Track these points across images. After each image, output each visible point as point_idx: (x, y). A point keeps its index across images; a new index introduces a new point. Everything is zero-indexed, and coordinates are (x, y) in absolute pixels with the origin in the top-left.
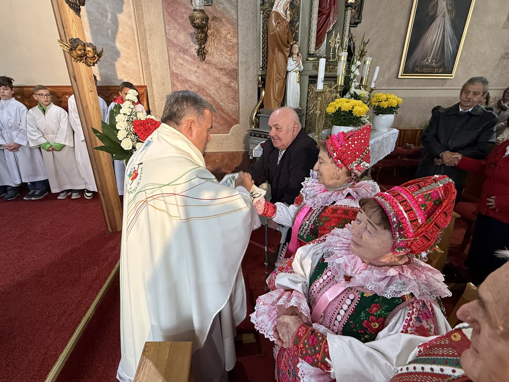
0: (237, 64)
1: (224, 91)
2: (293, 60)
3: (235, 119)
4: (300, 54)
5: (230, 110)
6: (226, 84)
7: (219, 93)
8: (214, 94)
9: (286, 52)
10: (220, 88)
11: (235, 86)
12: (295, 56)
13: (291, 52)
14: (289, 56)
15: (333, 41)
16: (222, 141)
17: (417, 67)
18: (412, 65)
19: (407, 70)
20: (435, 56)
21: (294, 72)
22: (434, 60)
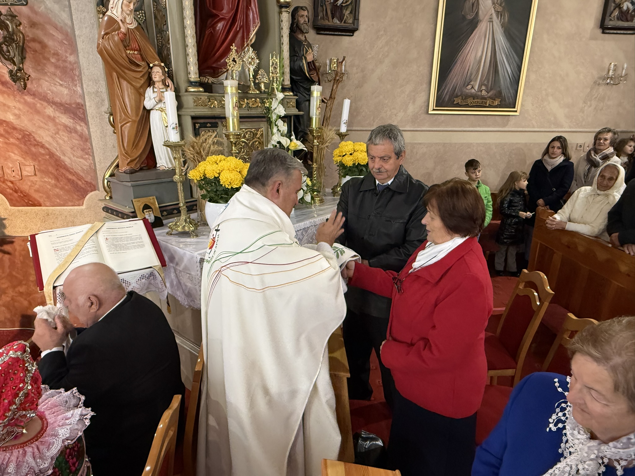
0: (82, 96)
1: (66, 139)
2: (154, 92)
3: (91, 183)
5: (80, 168)
6: (67, 127)
7: (57, 141)
8: (50, 144)
10: (58, 133)
11: (83, 130)
15: (235, 61)
16: (72, 219)
17: (457, 96)
18: (448, 94)
19: (441, 101)
20: (484, 81)
21: (157, 110)
22: (483, 86)
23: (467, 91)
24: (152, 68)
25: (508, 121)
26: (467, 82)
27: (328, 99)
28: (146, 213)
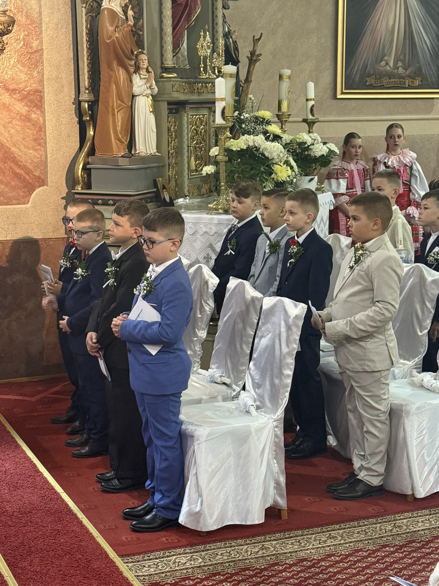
0: (41, 81)
1: (19, 128)
2: (141, 78)
3: (39, 178)
4: (150, 69)
5: (29, 161)
6: (21, 115)
7: (9, 131)
9: (129, 67)
10: (11, 122)
11: (39, 119)
12: (143, 72)
13: (136, 65)
14: (135, 72)
15: (202, 46)
16: (15, 220)
17: (369, 76)
18: (359, 72)
19: (351, 82)
20: (400, 55)
21: (143, 96)
22: (399, 62)
23: (381, 68)
24: (137, 56)
26: (380, 57)
27: (243, 82)
28: (165, 193)
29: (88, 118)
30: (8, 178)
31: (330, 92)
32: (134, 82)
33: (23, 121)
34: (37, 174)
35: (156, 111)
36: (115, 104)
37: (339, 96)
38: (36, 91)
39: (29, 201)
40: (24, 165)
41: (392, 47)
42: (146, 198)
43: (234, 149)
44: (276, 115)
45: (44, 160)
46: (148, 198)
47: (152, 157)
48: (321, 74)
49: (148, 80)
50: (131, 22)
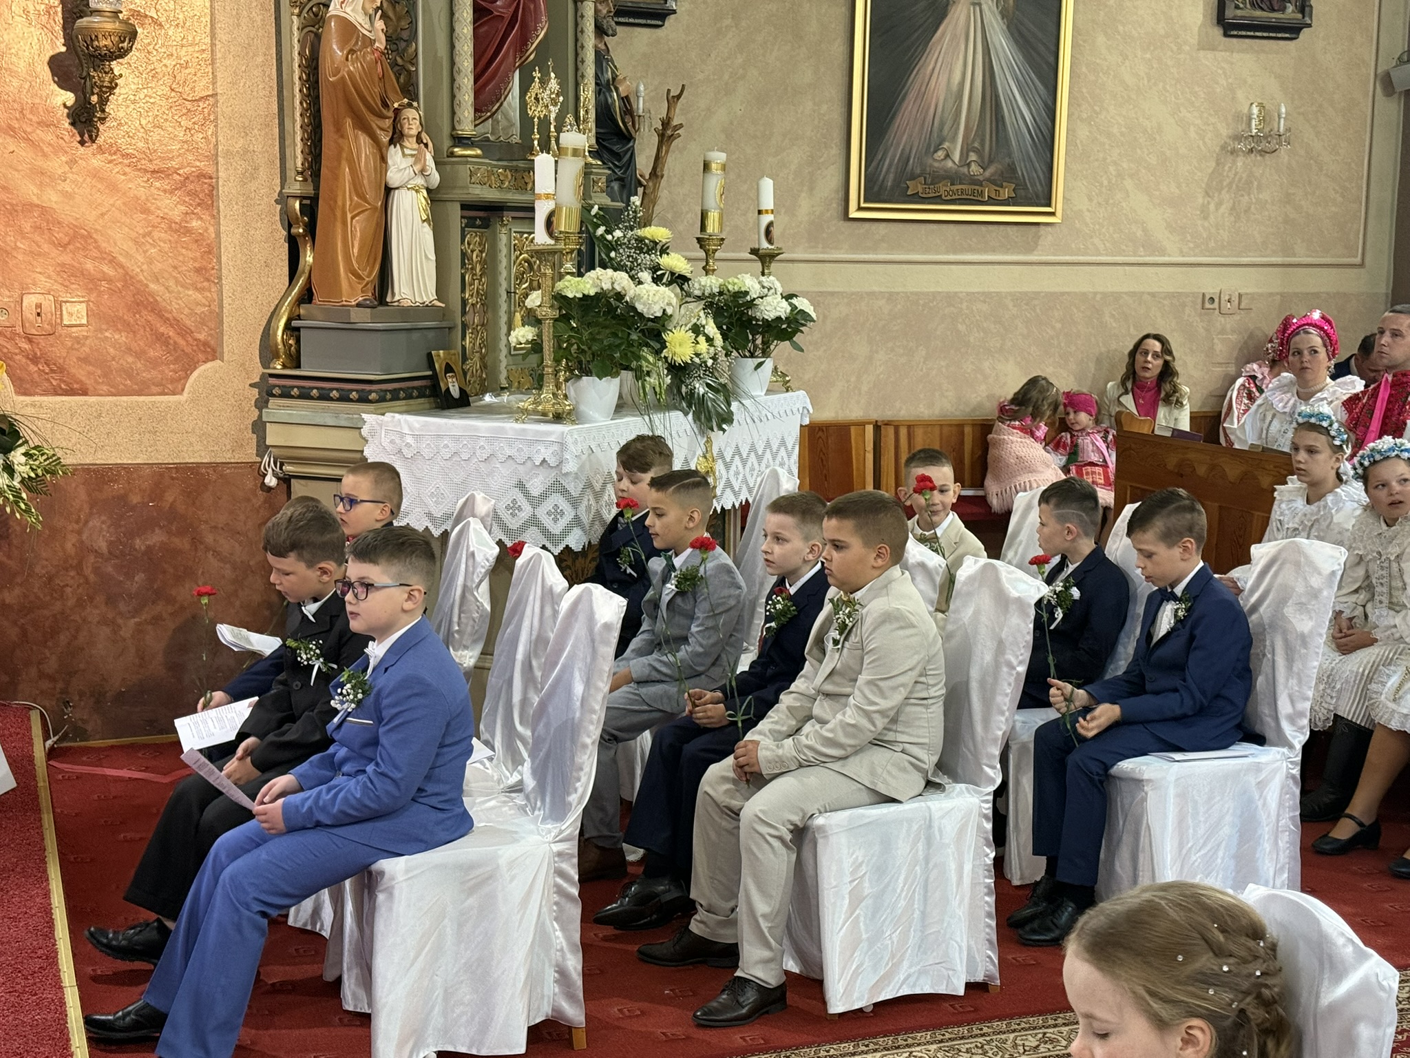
0: (214, 157)
1: (166, 247)
2: (404, 155)
3: (206, 344)
4: (425, 138)
5: (186, 311)
6: (171, 221)
7: (145, 252)
8: (128, 255)
9: (378, 132)
10: (149, 234)
11: (206, 230)
12: (411, 144)
13: (394, 128)
14: (391, 143)
15: (537, 99)
16: (154, 425)
17: (913, 177)
18: (892, 170)
19: (876, 189)
20: (973, 141)
21: (408, 189)
22: (972, 154)
23: (936, 164)
24: (397, 112)
25: (1037, 237)
26: (935, 143)
27: (647, 177)
28: (450, 380)
29: (301, 231)
30: (141, 343)
31: (836, 207)
32: (390, 162)
33: (176, 231)
34: (202, 337)
35: (436, 221)
36: (348, 203)
37: (854, 214)
38: (202, 175)
39: (183, 390)
40: (175, 319)
41: (959, 125)
42: (408, 388)
43: (570, 295)
44: (698, 239)
45: (217, 310)
46: (413, 388)
47: (427, 309)
48: (819, 172)
49: (417, 158)
50: (381, 43)
